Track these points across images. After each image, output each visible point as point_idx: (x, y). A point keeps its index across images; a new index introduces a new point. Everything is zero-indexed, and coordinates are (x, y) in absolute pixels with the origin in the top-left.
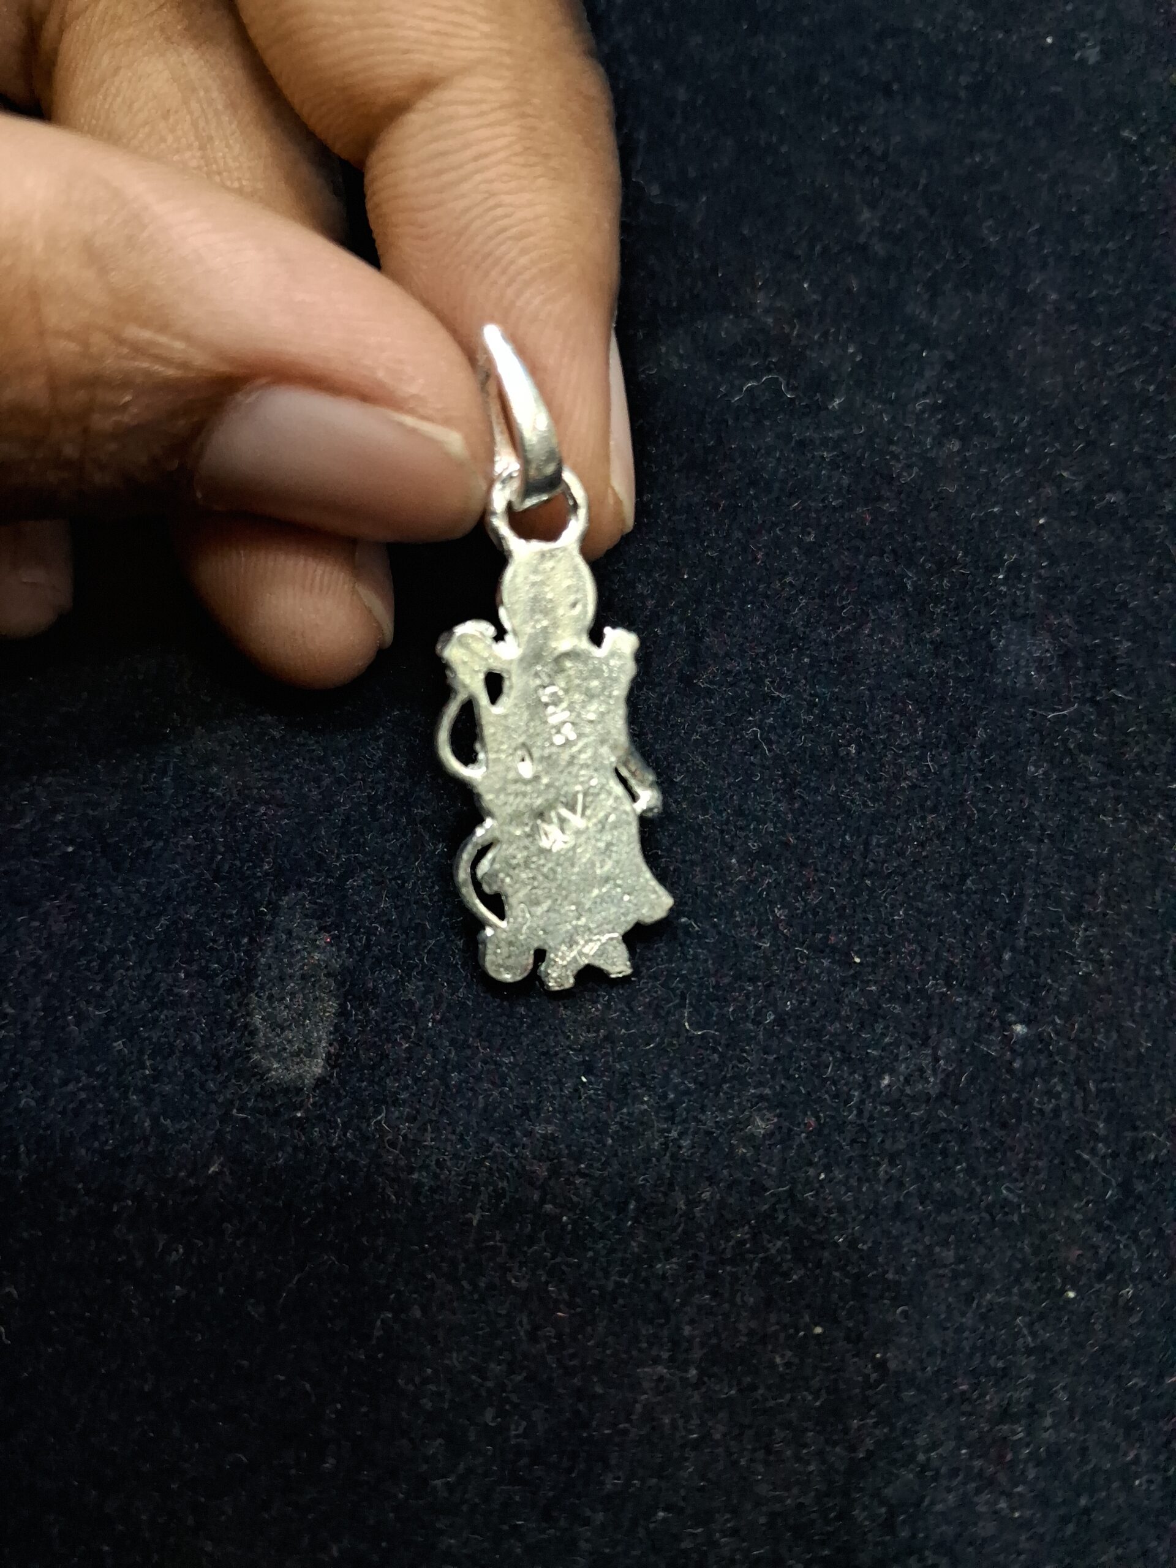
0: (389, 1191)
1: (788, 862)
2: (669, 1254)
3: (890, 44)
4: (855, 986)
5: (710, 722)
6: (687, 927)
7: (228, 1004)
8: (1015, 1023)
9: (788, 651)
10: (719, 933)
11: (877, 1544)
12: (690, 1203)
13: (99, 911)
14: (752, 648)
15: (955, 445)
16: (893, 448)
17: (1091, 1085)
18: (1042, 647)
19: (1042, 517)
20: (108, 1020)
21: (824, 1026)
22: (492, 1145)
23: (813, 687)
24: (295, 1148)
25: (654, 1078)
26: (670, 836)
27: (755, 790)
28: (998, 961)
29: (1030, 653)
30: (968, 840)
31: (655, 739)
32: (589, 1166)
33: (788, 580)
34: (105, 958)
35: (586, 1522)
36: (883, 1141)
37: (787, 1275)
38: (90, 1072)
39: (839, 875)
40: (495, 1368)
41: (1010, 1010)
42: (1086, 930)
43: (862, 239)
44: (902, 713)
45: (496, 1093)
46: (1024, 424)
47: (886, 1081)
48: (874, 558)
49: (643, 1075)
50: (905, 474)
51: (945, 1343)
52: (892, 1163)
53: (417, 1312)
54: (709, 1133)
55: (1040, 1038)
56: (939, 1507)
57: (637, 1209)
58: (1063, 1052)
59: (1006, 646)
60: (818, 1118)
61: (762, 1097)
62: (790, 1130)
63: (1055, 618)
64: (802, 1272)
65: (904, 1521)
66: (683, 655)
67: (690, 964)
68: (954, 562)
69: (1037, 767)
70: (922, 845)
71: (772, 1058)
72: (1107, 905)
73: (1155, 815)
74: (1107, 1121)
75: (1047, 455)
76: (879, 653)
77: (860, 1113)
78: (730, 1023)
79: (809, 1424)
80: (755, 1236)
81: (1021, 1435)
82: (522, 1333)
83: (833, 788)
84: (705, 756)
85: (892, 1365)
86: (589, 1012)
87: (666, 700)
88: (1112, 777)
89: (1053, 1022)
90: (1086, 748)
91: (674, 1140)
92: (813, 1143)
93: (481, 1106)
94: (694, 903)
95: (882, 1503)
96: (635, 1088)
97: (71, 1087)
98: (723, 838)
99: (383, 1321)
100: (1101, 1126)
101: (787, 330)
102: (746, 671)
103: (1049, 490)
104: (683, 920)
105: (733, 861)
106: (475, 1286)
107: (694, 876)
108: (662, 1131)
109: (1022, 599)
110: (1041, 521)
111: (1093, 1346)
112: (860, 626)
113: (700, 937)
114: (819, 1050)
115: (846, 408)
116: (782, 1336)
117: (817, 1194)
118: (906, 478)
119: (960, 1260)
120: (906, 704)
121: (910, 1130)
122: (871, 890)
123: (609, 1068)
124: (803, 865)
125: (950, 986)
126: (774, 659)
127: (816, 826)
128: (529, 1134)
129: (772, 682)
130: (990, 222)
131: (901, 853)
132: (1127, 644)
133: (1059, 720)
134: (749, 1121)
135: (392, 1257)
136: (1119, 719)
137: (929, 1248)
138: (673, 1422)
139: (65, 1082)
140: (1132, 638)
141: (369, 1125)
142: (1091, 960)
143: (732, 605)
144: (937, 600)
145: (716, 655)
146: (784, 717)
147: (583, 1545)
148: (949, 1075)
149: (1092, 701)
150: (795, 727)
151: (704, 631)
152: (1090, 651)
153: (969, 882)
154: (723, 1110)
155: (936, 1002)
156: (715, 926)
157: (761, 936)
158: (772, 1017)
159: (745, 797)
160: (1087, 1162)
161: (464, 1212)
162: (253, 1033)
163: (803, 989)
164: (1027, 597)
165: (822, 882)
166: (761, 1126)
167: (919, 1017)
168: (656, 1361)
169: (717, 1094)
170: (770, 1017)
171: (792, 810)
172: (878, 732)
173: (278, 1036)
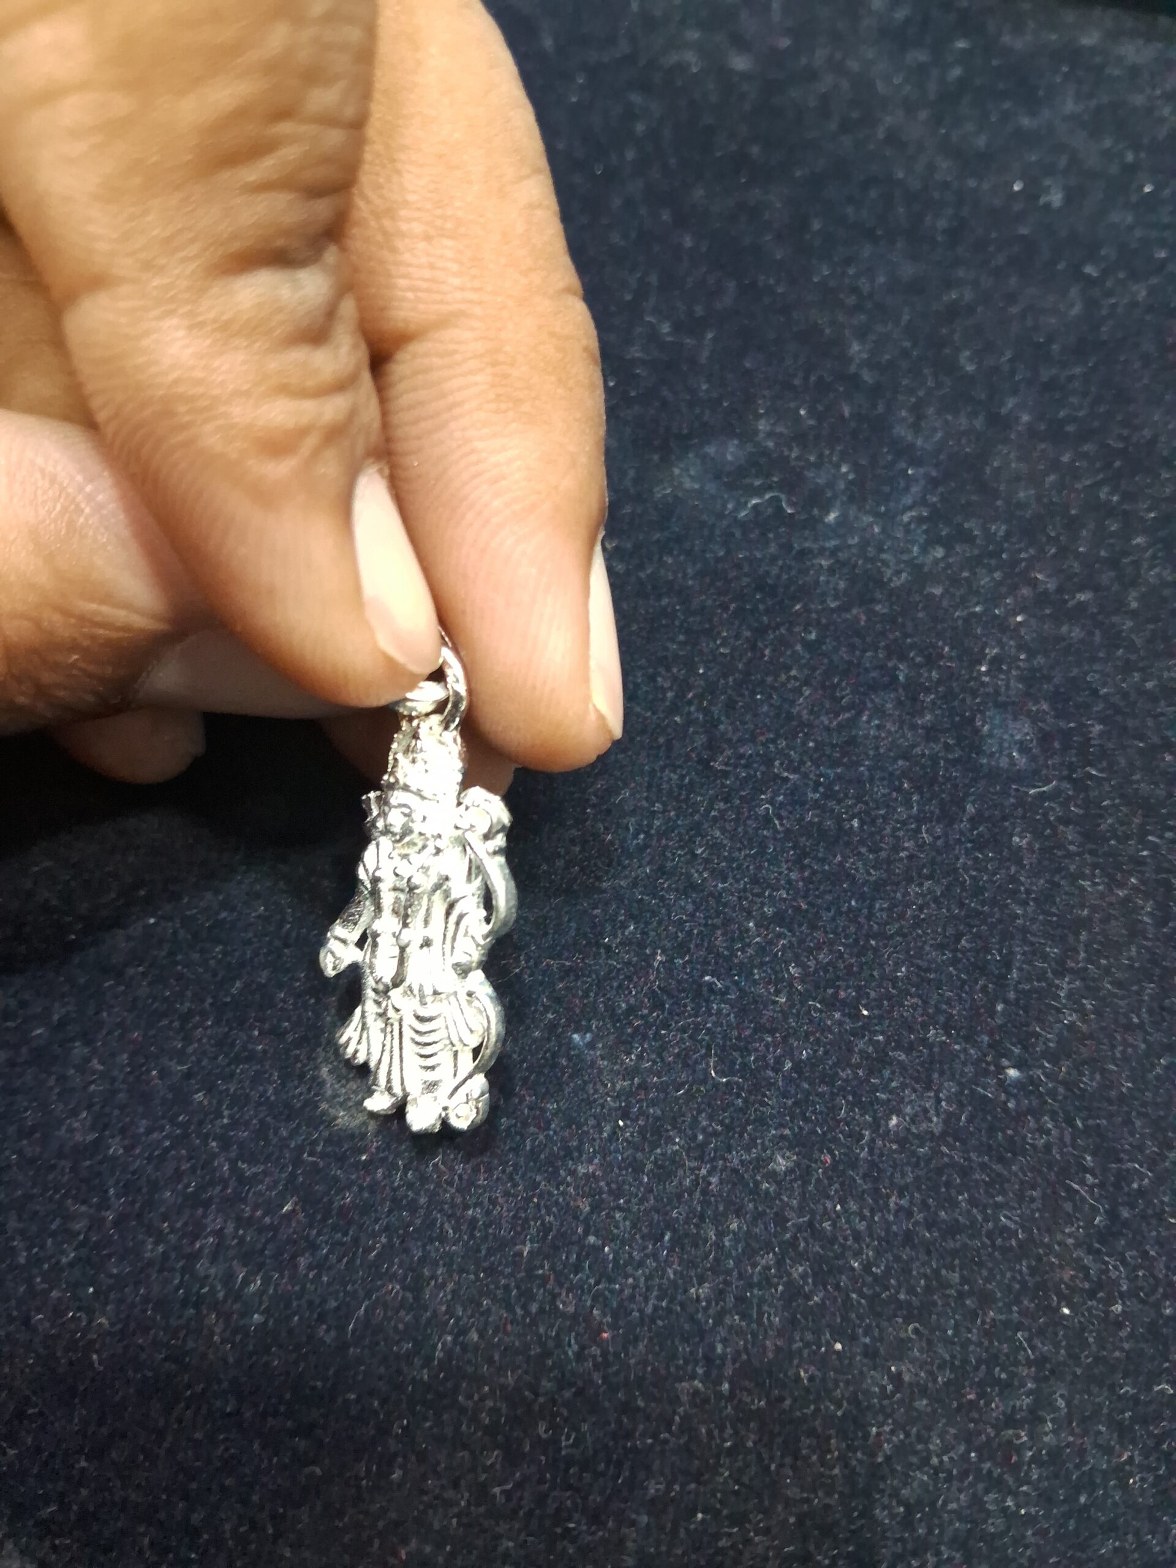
0: (446, 1225)
1: (800, 925)
2: (701, 1281)
3: (873, 193)
4: (864, 1036)
5: (726, 800)
6: (710, 985)
7: (297, 1057)
8: (1008, 1067)
9: (795, 736)
10: (741, 990)
11: (897, 1540)
12: (720, 1234)
13: (180, 977)
14: (763, 734)
15: (939, 552)
16: (884, 556)
17: (1079, 1123)
18: (1023, 730)
19: (1019, 614)
20: (188, 1075)
21: (837, 1073)
22: (540, 1183)
23: (818, 767)
24: (361, 1189)
25: (684, 1122)
26: (694, 902)
27: (768, 861)
28: (992, 1013)
29: (1012, 736)
30: (962, 905)
31: (678, 816)
32: (627, 1202)
33: (793, 673)
34: (185, 1018)
35: (633, 1523)
36: (892, 1174)
37: (808, 1297)
38: (173, 1121)
39: (847, 937)
40: (547, 1385)
41: (1005, 1056)
42: (1069, 983)
43: (853, 369)
44: (899, 789)
45: (541, 1137)
46: (1001, 533)
47: (894, 1121)
48: (868, 654)
49: (674, 1119)
50: (895, 579)
51: (953, 1357)
52: (901, 1196)
53: (474, 1336)
54: (735, 1171)
55: (1032, 1081)
56: (953, 1506)
57: (671, 1240)
58: (1053, 1093)
59: (990, 730)
60: (833, 1156)
61: (783, 1137)
62: (809, 1167)
63: (1034, 705)
64: (821, 1294)
65: (921, 1520)
66: (701, 740)
67: (714, 1018)
68: (941, 656)
69: (1022, 838)
70: (921, 908)
71: (790, 1102)
72: (1089, 960)
73: (1128, 879)
74: (1094, 1154)
75: (1023, 559)
76: (876, 738)
77: (871, 1152)
78: (752, 1070)
79: (832, 1432)
80: (780, 1263)
81: (1025, 1439)
82: (570, 1353)
83: (839, 858)
84: (723, 831)
85: (907, 1378)
86: (623, 1062)
87: (687, 781)
88: (1090, 846)
89: (1043, 1067)
90: (1066, 821)
91: (704, 1178)
92: (830, 1178)
93: (528, 1148)
94: (716, 963)
95: (900, 1503)
96: (668, 1131)
97: (155, 1135)
98: (741, 904)
99: (444, 1344)
100: (1089, 1158)
101: (786, 453)
102: (758, 754)
103: (1026, 591)
104: (707, 978)
105: (751, 924)
106: (527, 1313)
107: (716, 939)
108: (692, 1170)
109: (1003, 689)
110: (1019, 619)
111: (1087, 1357)
112: (859, 714)
113: (724, 993)
114: (832, 1093)
115: (842, 522)
116: (806, 1352)
117: (834, 1225)
118: (896, 583)
119: (964, 1280)
120: (902, 784)
121: (917, 1165)
122: (875, 950)
123: (642, 1113)
124: (813, 927)
125: (949, 1035)
126: (782, 743)
127: (825, 892)
128: (573, 1173)
129: (781, 764)
130: (967, 353)
131: (902, 916)
132: (1098, 728)
133: (1042, 796)
134: (771, 1159)
135: (450, 1286)
136: (1094, 794)
137: (937, 1272)
138: (710, 1433)
139: (149, 1131)
140: (1102, 721)
141: (427, 1166)
142: (1076, 1011)
143: (742, 695)
144: (928, 691)
145: (729, 741)
146: (792, 794)
147: (630, 1545)
148: (949, 1115)
149: (1069, 778)
150: (803, 804)
151: (719, 719)
152: (1067, 735)
153: (963, 942)
154: (748, 1149)
155: (936, 1050)
156: (736, 983)
157: (777, 992)
158: (790, 1065)
159: (760, 868)
160: (1077, 1192)
161: (515, 1244)
162: (322, 1084)
163: (818, 1040)
164: (1008, 686)
165: (832, 943)
166: (781, 1163)
167: (922, 1064)
168: (693, 1377)
169: (741, 1136)
170: (788, 1065)
171: (803, 879)
172: (878, 808)
173: (343, 1086)
